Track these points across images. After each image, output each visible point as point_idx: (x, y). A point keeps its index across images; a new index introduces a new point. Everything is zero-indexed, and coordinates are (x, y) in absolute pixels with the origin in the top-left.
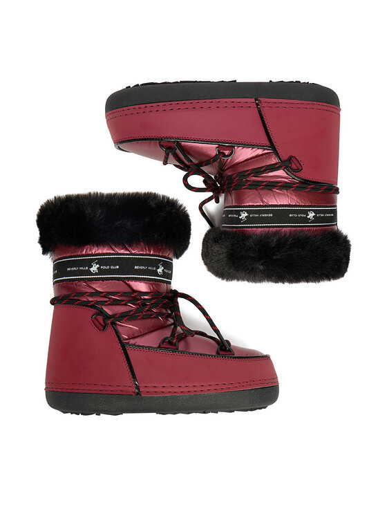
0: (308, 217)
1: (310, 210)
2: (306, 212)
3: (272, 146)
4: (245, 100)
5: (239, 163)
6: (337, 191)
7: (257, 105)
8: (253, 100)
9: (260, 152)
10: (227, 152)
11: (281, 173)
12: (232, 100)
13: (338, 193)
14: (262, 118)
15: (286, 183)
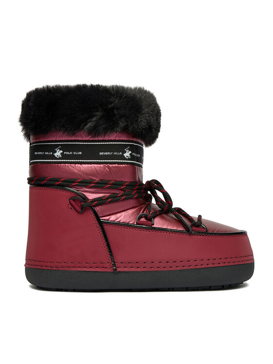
0: (61, 151)
1: (60, 158)
2: (64, 156)
3: (101, 224)
4: (126, 269)
5: (131, 208)
6: (30, 181)
7: (114, 265)
8: (119, 269)
9: (112, 218)
10: (143, 219)
11: (91, 196)
12: (139, 270)
13: (28, 179)
14: (110, 251)
15: (86, 187)
